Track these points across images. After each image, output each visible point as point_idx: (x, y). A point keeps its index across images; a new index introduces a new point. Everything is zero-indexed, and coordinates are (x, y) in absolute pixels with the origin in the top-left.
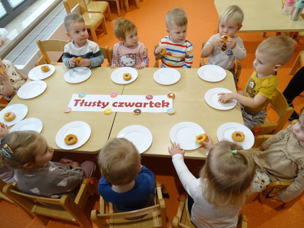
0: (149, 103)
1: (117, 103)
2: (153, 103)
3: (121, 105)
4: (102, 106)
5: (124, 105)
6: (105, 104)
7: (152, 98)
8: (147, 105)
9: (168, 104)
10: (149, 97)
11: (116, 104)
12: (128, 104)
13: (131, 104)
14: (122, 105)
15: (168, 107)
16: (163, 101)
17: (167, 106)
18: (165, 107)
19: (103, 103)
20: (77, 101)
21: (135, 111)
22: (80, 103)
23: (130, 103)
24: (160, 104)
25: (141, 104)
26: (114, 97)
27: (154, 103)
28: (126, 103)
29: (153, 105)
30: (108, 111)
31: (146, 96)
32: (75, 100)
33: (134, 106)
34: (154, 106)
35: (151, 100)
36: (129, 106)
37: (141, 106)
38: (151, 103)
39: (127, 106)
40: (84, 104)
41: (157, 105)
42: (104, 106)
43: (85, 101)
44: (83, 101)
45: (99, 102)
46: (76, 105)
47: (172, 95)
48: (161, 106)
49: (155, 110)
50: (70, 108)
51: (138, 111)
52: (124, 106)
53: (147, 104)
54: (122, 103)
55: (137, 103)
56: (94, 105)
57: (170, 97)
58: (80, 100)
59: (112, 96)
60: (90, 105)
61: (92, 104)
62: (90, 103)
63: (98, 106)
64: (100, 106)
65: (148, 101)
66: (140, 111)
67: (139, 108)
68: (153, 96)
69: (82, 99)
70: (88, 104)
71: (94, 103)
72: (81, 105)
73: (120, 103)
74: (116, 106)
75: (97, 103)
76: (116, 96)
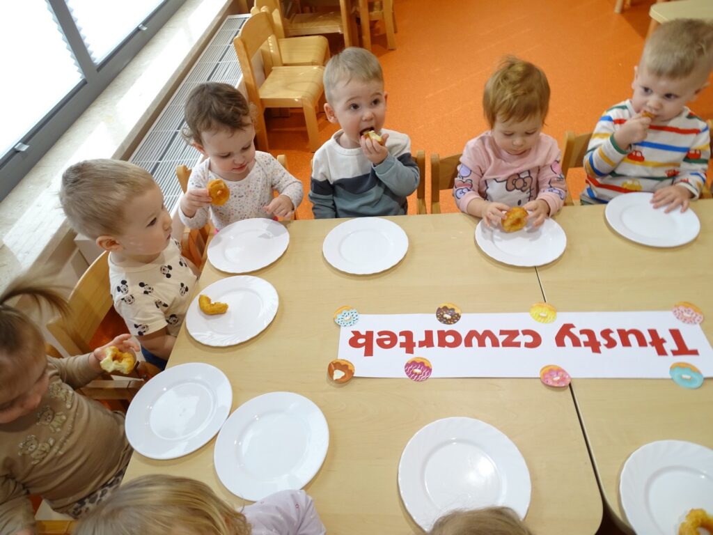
0: (417, 344)
1: (527, 345)
2: (402, 345)
3: (510, 339)
4: (575, 331)
5: (501, 339)
6: (567, 340)
7: (408, 365)
8: (423, 339)
9: (353, 343)
10: (417, 371)
11: (529, 339)
12: (488, 341)
13: (475, 341)
14: (505, 337)
15: (353, 332)
16: (369, 352)
17: (357, 335)
18: (363, 333)
19: (576, 343)
21: (455, 318)
22: (663, 341)
23: (482, 344)
24: (380, 342)
25: (442, 343)
26: (551, 370)
27: (398, 344)
28: (495, 344)
29: (402, 339)
30: (544, 315)
31: (433, 375)
33: (463, 337)
34: (398, 334)
35: (410, 357)
36: (481, 333)
37: (442, 335)
38: (409, 346)
39: (488, 333)
40: (648, 339)
41: (389, 339)
42: (566, 330)
43: (651, 350)
44: (661, 352)
45: (595, 346)
46: (676, 334)
47: (338, 374)
48: (376, 337)
49: (396, 323)
51: (448, 316)
52: (497, 333)
53: (422, 344)
54: (507, 344)
55: (455, 344)
56: (606, 333)
57: (344, 367)
58: (675, 353)
59: (561, 373)
60: (624, 335)
61: (615, 336)
62: (626, 343)
63: (590, 333)
64: (582, 332)
65: (420, 353)
66: (441, 319)
67: (446, 328)
68: (407, 377)
69: (671, 359)
70: (632, 338)
71: (611, 344)
72: (653, 333)
73: (518, 345)
74: (526, 332)
75: (602, 344)
76: (544, 375)
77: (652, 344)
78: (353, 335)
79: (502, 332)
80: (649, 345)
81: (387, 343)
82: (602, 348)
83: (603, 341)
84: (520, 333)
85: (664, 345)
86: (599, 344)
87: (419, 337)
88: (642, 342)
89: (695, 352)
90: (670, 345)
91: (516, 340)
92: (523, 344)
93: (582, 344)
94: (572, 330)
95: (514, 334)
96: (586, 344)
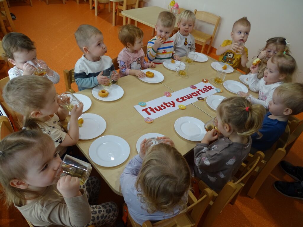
3: (183, 99)
4: (172, 106)
6: (172, 103)
7: (196, 87)
9: (210, 87)
10: (193, 87)
11: (179, 100)
13: (190, 96)
16: (205, 86)
18: (211, 89)
19: (169, 103)
22: (151, 111)
23: (187, 96)
24: (206, 89)
25: (195, 93)
26: (170, 96)
28: (185, 97)
31: (190, 87)
33: (193, 96)
39: (189, 98)
40: (155, 110)
42: (174, 105)
43: (153, 108)
44: (150, 108)
45: (166, 104)
46: (149, 114)
47: (205, 80)
48: (208, 89)
49: (208, 93)
50: (149, 118)
52: (187, 99)
53: (198, 92)
54: (183, 98)
55: (192, 94)
57: (206, 82)
58: (147, 109)
59: (167, 96)
61: (162, 108)
62: (159, 107)
65: (197, 90)
66: (201, 98)
67: (198, 96)
68: (194, 85)
69: (147, 107)
70: (158, 109)
71: (162, 106)
72: (155, 112)
73: (181, 98)
76: (170, 94)
79: (186, 100)
82: (163, 104)
83: (164, 106)
84: (182, 101)
85: (150, 110)
87: (200, 92)
88: (155, 108)
89: (143, 110)
90: (149, 110)
94: (173, 106)
95: (184, 100)
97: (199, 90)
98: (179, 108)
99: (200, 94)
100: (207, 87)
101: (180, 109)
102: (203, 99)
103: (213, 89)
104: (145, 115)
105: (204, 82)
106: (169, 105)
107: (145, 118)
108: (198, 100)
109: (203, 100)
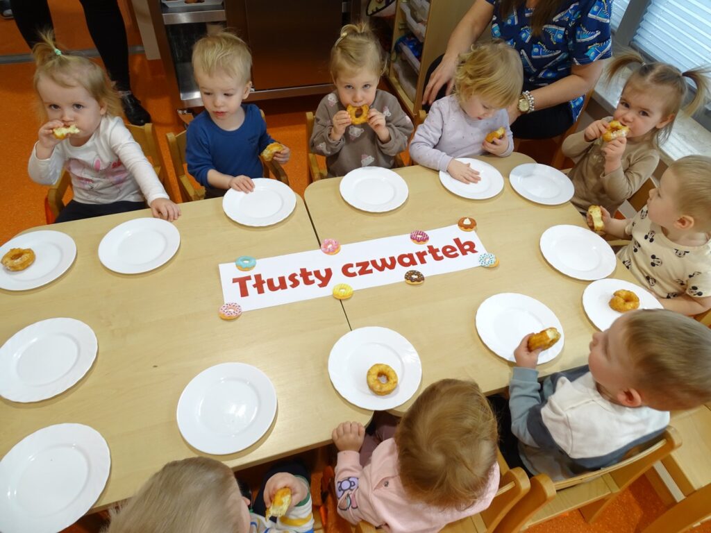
0: (427, 252)
1: (351, 265)
2: (437, 250)
3: (364, 268)
4: (318, 282)
5: (370, 267)
6: (323, 274)
7: (428, 238)
8: (425, 257)
9: (472, 244)
10: (420, 236)
11: (350, 270)
12: (379, 264)
13: (389, 262)
14: (368, 269)
16: (457, 241)
17: (472, 250)
18: (468, 252)
19: (317, 274)
20: (242, 282)
21: (408, 276)
22: (254, 286)
23: (383, 261)
24: (453, 249)
25: (410, 256)
26: (333, 251)
27: (440, 250)
28: (374, 263)
29: (440, 254)
30: (342, 290)
31: (409, 236)
32: (235, 281)
33: (398, 264)
34: (444, 256)
35: (429, 243)
36: (386, 268)
37: (413, 262)
38: (433, 251)
39: (381, 269)
40: (265, 286)
41: (448, 252)
42: (325, 281)
43: (264, 278)
44: (258, 277)
45: (305, 274)
46: (244, 293)
47: (467, 222)
48: (458, 252)
49: (450, 264)
50: (234, 306)
51: (414, 277)
52: (375, 270)
53: (424, 253)
54: (365, 265)
55: (401, 257)
56: (296, 284)
57: (466, 227)
58: (249, 278)
59: (328, 250)
60: (283, 285)
61: (289, 283)
62: (282, 280)
63: (308, 282)
64: (313, 282)
65: (423, 247)
66: (418, 274)
67: (412, 268)
68: (425, 232)
69: (252, 273)
70: (277, 284)
71: (292, 277)
72: (261, 291)
73: (358, 265)
74: (354, 275)
75: (299, 276)
76: (338, 248)
77: (264, 282)
78: (475, 249)
79: (371, 271)
80: (266, 281)
81: (448, 250)
82: (299, 272)
83: (298, 278)
84: (358, 273)
85: (255, 283)
86: (301, 275)
87: (428, 258)
88: (270, 282)
90: (250, 284)
91: (360, 268)
92: (355, 265)
93: (313, 273)
94: (320, 282)
95: (362, 272)
96: (310, 274)
97: (427, 250)
98: (331, 294)
99: (423, 261)
100: (462, 242)
101: (335, 297)
102: (421, 278)
103: (474, 252)
104: (231, 293)
105: (461, 225)
106: (311, 278)
107: (226, 302)
108: (404, 280)
109: (416, 283)
